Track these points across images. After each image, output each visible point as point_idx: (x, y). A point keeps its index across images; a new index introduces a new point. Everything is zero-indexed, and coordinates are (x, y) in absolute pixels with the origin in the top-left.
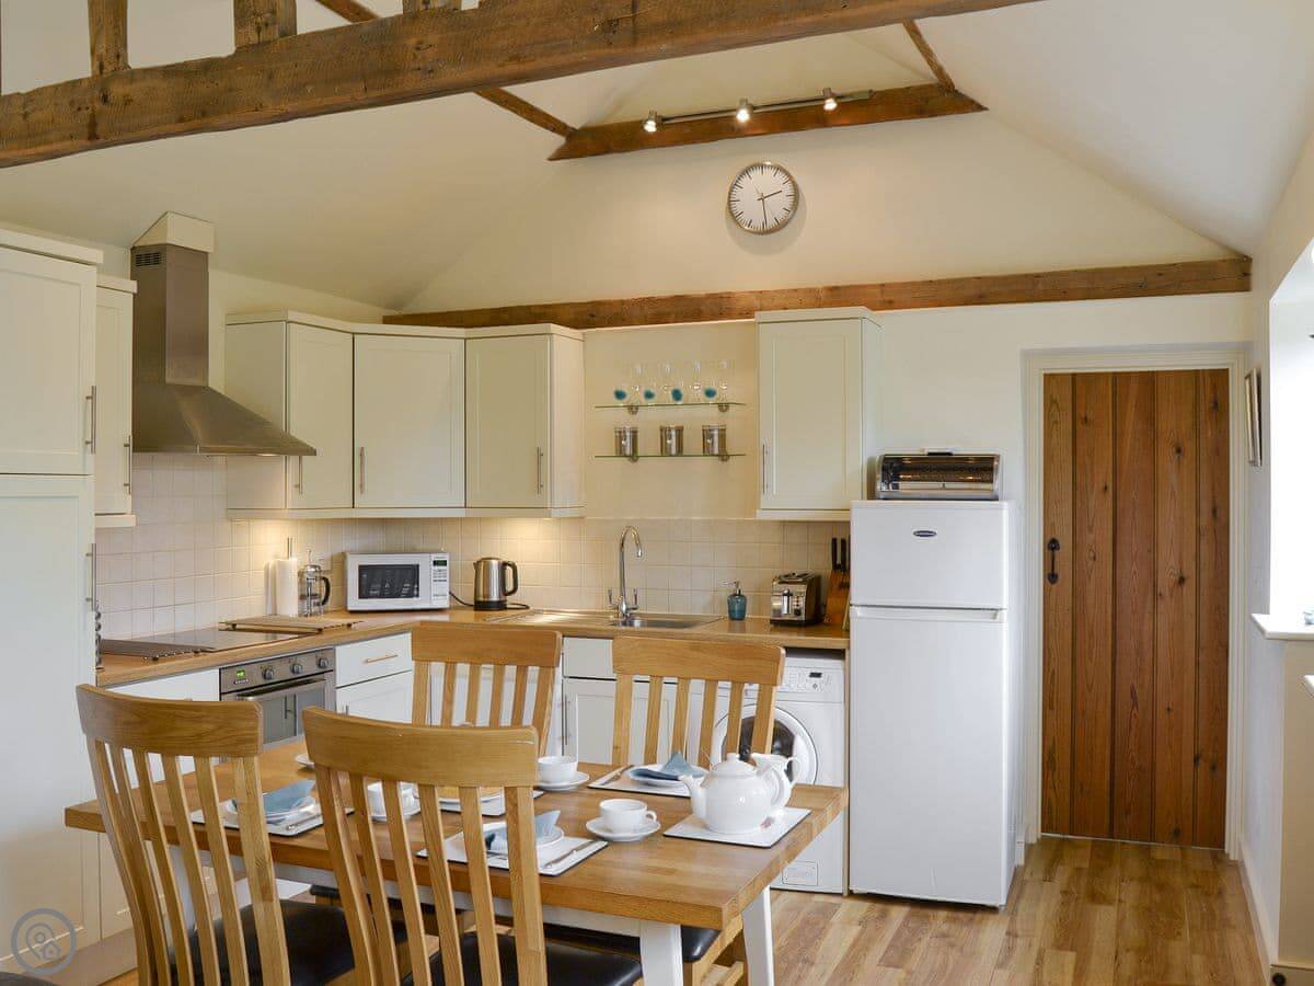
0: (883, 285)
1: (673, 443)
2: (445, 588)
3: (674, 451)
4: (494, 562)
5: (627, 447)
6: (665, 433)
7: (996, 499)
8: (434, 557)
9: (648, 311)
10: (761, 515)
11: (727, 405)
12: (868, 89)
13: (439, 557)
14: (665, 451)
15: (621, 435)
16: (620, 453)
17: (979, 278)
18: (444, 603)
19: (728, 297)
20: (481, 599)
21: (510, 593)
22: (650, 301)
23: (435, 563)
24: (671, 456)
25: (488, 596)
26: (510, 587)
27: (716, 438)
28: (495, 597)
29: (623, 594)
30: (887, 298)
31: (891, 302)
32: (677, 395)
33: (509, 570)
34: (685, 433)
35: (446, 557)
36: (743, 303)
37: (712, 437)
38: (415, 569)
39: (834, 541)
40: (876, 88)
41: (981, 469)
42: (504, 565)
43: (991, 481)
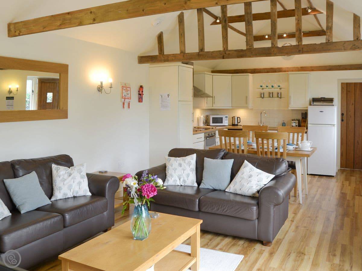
0: (311, 67)
1: (271, 95)
2: (227, 121)
3: (271, 96)
4: (236, 117)
5: (262, 96)
6: (269, 93)
7: (333, 106)
8: (225, 116)
9: (266, 71)
10: (290, 108)
11: (281, 88)
12: (308, 30)
13: (226, 116)
14: (270, 97)
15: (261, 94)
16: (261, 97)
17: (329, 66)
18: (227, 124)
19: (281, 68)
20: (234, 124)
21: (239, 123)
22: (266, 69)
23: (226, 117)
24: (271, 97)
25: (235, 123)
26: (239, 122)
27: (280, 94)
28: (236, 124)
29: (261, 123)
30: (312, 69)
31: (313, 70)
32: (272, 86)
33: (239, 118)
34: (273, 94)
35: (228, 116)
36: (284, 70)
37: (279, 94)
38: (222, 118)
39: (302, 113)
40: (310, 31)
41: (331, 100)
42: (238, 117)
43: (333, 103)
